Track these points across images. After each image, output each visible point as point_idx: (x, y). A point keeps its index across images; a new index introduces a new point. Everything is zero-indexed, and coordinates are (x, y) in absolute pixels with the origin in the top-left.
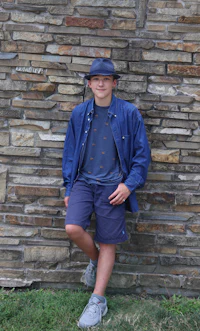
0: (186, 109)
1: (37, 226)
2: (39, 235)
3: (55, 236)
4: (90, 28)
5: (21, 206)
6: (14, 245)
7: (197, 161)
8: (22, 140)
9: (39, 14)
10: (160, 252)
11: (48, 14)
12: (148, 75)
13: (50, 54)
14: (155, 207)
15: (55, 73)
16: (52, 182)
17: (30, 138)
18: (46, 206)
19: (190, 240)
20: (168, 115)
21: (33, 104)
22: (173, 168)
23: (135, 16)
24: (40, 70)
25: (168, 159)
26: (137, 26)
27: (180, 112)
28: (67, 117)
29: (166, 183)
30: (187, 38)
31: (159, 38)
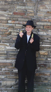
1: (6, 75)
2: (6, 77)
3: (11, 78)
4: (21, 15)
5: (1, 69)
8: (1, 49)
9: (5, 11)
10: (43, 82)
11: (8, 11)
12: (38, 29)
13: (9, 23)
15: (11, 29)
16: (10, 61)
17: (3, 48)
18: (8, 69)
20: (44, 41)
21: (4, 38)
22: (46, 56)
23: (34, 11)
24: (6, 28)
25: (44, 54)
26: (35, 15)
27: (48, 40)
28: (14, 42)
29: (44, 61)
30: (49, 18)
31: (41, 18)
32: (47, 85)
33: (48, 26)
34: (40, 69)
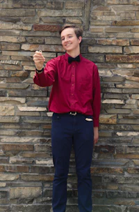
0: (120, 86)
1: (18, 172)
2: (20, 178)
3: (31, 179)
5: (7, 158)
6: (3, 187)
7: (130, 122)
8: (6, 112)
9: (15, 23)
10: (106, 189)
11: (21, 23)
13: (24, 51)
14: (102, 156)
15: (28, 63)
16: (28, 140)
17: (12, 110)
18: (24, 157)
19: (127, 179)
20: (108, 90)
21: (14, 86)
22: (112, 128)
23: (82, 22)
24: (17, 62)
25: (109, 121)
26: (84, 29)
27: (116, 88)
29: (108, 139)
30: (119, 36)
31: (99, 37)
32: (116, 197)
34: (99, 157)
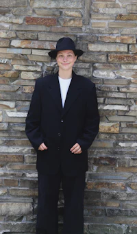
1: (6, 186)
2: (8, 193)
3: (20, 194)
4: (46, 25)
7: (134, 131)
9: (4, 15)
10: (106, 206)
11: (11, 15)
12: (93, 63)
13: (14, 47)
14: (101, 169)
15: (19, 62)
16: (18, 150)
18: (13, 170)
19: (130, 195)
20: (110, 95)
21: (1, 87)
22: (114, 137)
23: (82, 15)
24: (6, 60)
25: (110, 130)
26: (84, 23)
27: (119, 92)
28: (29, 97)
29: (109, 150)
30: (124, 32)
31: (101, 33)
32: (117, 215)
33: (118, 55)
34: (98, 170)
